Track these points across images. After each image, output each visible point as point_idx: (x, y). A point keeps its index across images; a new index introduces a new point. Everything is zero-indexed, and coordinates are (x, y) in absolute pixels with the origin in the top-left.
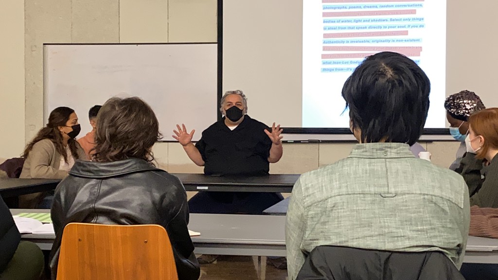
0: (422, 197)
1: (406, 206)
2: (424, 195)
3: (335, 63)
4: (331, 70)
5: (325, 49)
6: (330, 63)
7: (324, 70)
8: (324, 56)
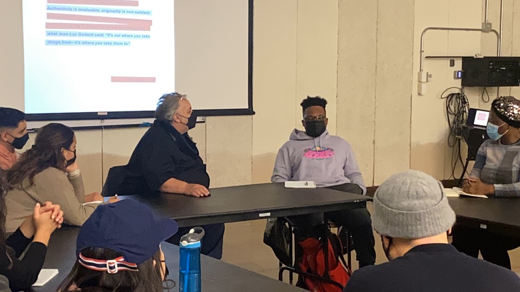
3: (61, 34)
4: (57, 43)
5: (49, 16)
6: (55, 34)
7: (49, 42)
8: (48, 26)
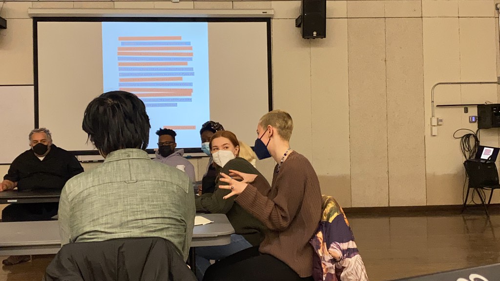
0: (157, 182)
1: (145, 188)
2: (158, 181)
